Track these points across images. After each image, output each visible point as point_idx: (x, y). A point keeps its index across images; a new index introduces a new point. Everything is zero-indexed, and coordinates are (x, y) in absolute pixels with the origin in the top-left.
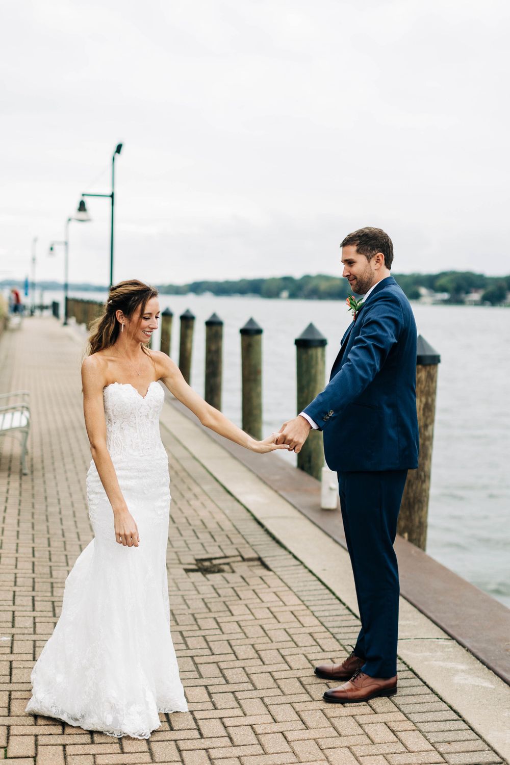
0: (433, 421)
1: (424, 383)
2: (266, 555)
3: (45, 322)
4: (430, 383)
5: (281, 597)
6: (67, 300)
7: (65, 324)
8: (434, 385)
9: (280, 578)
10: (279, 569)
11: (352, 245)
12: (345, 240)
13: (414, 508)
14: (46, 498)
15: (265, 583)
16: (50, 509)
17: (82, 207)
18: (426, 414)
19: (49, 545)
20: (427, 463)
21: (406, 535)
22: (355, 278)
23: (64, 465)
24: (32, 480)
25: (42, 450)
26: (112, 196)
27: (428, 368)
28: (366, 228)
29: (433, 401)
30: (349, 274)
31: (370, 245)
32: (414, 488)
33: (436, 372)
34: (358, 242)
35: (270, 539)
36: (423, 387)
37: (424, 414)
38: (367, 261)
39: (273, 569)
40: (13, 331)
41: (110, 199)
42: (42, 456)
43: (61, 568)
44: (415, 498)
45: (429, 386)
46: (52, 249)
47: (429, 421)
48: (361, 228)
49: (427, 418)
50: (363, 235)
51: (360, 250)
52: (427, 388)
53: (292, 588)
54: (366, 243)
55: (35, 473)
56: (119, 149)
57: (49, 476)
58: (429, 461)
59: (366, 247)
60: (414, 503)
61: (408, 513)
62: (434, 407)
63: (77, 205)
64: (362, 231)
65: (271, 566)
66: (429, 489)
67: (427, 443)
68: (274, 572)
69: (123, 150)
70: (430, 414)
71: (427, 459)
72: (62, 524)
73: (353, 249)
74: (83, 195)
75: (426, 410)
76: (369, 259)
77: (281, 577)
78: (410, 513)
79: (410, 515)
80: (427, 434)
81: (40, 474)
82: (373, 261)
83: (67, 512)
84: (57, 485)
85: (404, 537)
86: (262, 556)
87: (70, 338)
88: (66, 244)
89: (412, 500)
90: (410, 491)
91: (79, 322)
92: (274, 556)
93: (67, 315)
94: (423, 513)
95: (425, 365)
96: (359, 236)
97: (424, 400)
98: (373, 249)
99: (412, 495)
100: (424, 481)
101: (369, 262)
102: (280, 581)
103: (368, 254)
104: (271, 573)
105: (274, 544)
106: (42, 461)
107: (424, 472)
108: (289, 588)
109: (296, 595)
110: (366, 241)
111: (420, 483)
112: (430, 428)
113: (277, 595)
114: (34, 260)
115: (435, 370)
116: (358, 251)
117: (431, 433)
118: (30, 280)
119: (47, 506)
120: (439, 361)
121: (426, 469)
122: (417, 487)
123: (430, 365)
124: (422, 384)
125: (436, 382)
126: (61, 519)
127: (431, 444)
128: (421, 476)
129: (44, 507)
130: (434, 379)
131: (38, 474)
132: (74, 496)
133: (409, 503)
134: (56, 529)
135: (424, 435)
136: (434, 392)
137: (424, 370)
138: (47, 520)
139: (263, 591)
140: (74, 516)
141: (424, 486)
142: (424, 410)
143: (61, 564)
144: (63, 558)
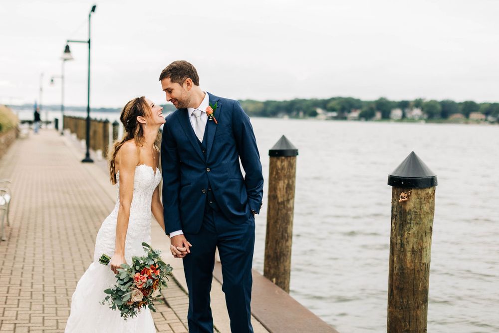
0: (293, 197)
1: (286, 170)
2: (169, 296)
3: (48, 133)
4: (291, 170)
5: (172, 327)
6: (64, 117)
7: (62, 134)
8: (293, 171)
9: (175, 314)
10: (176, 307)
11: (167, 77)
12: (161, 75)
13: (280, 260)
14: (15, 258)
15: (164, 317)
16: (16, 266)
17: (67, 50)
18: (288, 192)
19: (8, 292)
20: (289, 227)
21: (274, 280)
22: (176, 100)
23: (35, 233)
24: (8, 245)
25: (21, 223)
26: (89, 42)
27: (289, 159)
28: (174, 63)
29: (293, 182)
30: (171, 98)
31: (180, 75)
32: (280, 245)
33: (295, 161)
34: (170, 74)
35: (175, 284)
36: (285, 172)
37: (286, 192)
38: (181, 87)
39: (172, 307)
40: (23, 139)
41: (88, 44)
42: (20, 227)
43: (12, 309)
44: (281, 252)
45: (290, 172)
46: (52, 81)
47: (290, 196)
48: (170, 63)
49: (289, 195)
50: (173, 69)
51: (174, 80)
52: (288, 173)
53: (182, 320)
54: (176, 74)
55: (11, 240)
56: (94, 9)
57: (21, 241)
58: (290, 225)
59: (177, 77)
60: (280, 256)
61: (276, 264)
62: (294, 187)
63: (64, 49)
64: (171, 66)
65: (171, 305)
66: (291, 246)
67: (289, 212)
68: (172, 309)
69: (96, 9)
70: (291, 191)
71: (289, 225)
72: (22, 276)
73: (168, 80)
74: (68, 41)
75: (288, 189)
76: (181, 84)
77: (176, 312)
78: (278, 263)
79: (278, 265)
80: (289, 206)
81: (15, 240)
82: (185, 85)
83: (28, 268)
84: (26, 248)
85: (272, 281)
86: (165, 297)
87: (64, 144)
88: (63, 77)
89: (278, 254)
90: (277, 247)
91: (72, 132)
92: (175, 297)
93: (65, 127)
94: (287, 264)
95: (287, 157)
96: (170, 70)
97: (286, 181)
98: (182, 77)
99: (278, 250)
100: (287, 240)
101: (182, 87)
102: (175, 315)
103: (180, 81)
104: (170, 309)
105: (177, 288)
106: (19, 231)
107: (287, 233)
108: (180, 320)
109: (184, 325)
110: (176, 73)
111: (284, 242)
112: (291, 202)
113: (170, 326)
114: (41, 89)
115: (294, 160)
116: (172, 81)
117: (292, 206)
118: (38, 103)
119: (14, 263)
120: (297, 154)
121: (289, 231)
122: (282, 245)
123: (290, 157)
124: (285, 170)
125: (295, 168)
126: (22, 273)
127: (293, 213)
128: (285, 236)
129: (11, 264)
130: (294, 167)
131: (13, 240)
132: (37, 256)
133: (277, 256)
134: (16, 281)
135: (287, 207)
136: (294, 176)
137: (286, 160)
138: (11, 274)
139: (161, 323)
140: (33, 270)
141: (288, 244)
142: (286, 188)
143: (13, 306)
144: (16, 301)
